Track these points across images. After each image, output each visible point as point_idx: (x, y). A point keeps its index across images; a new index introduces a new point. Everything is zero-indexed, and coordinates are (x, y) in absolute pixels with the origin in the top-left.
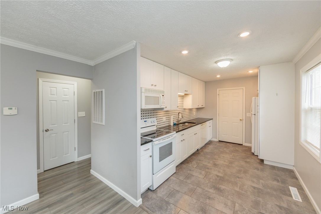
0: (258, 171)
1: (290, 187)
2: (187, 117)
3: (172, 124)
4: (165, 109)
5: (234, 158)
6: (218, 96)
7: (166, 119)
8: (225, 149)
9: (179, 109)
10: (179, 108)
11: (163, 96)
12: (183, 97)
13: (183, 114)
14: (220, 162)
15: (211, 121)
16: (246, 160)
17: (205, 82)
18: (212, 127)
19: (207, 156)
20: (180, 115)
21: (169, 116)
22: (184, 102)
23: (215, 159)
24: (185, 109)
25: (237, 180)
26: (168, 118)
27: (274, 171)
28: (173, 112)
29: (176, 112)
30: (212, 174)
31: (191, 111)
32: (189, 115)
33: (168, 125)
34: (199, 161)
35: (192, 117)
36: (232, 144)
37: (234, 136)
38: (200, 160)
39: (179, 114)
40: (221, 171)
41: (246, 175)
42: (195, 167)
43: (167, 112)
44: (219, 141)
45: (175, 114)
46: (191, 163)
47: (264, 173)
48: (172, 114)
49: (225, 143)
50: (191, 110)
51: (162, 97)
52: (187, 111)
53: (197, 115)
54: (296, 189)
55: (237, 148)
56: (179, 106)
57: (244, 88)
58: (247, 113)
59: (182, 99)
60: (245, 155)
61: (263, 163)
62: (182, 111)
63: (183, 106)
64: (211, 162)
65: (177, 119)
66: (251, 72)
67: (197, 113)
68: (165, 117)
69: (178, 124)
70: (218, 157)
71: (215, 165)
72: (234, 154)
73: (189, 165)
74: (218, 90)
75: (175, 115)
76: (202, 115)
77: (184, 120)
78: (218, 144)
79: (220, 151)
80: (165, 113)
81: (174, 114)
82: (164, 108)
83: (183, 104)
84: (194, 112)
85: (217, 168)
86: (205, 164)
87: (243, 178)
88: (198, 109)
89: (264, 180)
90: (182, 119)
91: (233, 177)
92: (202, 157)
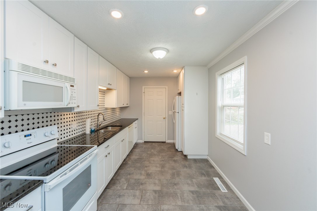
0: (187, 169)
1: (214, 178)
2: (109, 119)
3: (88, 132)
4: (76, 110)
5: (163, 159)
6: (143, 94)
7: (78, 124)
8: (152, 150)
9: (100, 109)
10: (100, 107)
11: (72, 86)
12: (103, 92)
13: (105, 115)
14: (153, 169)
15: (136, 122)
16: (173, 159)
17: (130, 77)
18: (137, 128)
19: (137, 164)
20: (101, 117)
21: (84, 120)
22: (105, 100)
23: (146, 167)
24: (106, 109)
25: (175, 189)
26: (82, 124)
27: (198, 164)
28: (89, 113)
29: (94, 113)
30: (149, 191)
31: (114, 111)
32: (112, 116)
33: (81, 133)
34: (129, 176)
35: (115, 118)
36: (157, 143)
37: (158, 135)
38: (130, 174)
39: (98, 116)
40: (157, 182)
41: (180, 178)
42: (125, 188)
43: (80, 115)
44: (145, 142)
45: (93, 115)
46: (118, 182)
47: (192, 170)
48: (88, 116)
49: (150, 143)
50: (113, 109)
51: (69, 87)
52: (109, 112)
53: (120, 115)
54: (218, 178)
55: (162, 147)
56: (100, 105)
57: (167, 87)
58: (169, 112)
59: (103, 95)
60: (171, 153)
61: (187, 158)
62: (103, 111)
63: (105, 104)
64: (143, 172)
65: (96, 122)
66: (175, 71)
67: (120, 113)
68: (76, 122)
69: (98, 130)
70: (148, 163)
71: (148, 175)
72: (162, 154)
73: (117, 187)
74: (143, 87)
75: (93, 118)
76: (126, 115)
77: (106, 124)
78: (144, 146)
79: (148, 154)
80: (76, 115)
81: (91, 116)
82: (74, 108)
83: (105, 102)
84: (118, 112)
85: (151, 179)
86: (137, 177)
87: (179, 184)
88: (122, 109)
89: (195, 179)
90: (103, 122)
91: (170, 186)
92: (131, 168)
